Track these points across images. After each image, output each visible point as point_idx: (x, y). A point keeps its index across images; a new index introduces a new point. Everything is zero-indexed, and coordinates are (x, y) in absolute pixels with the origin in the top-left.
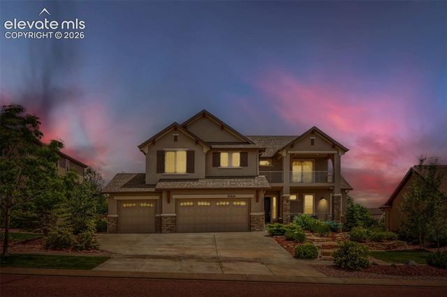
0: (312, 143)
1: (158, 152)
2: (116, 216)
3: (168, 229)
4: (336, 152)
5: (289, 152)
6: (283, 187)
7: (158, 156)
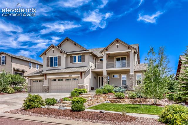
0: (118, 47)
1: (47, 58)
2: (30, 86)
3: (46, 92)
4: (130, 51)
5: (106, 53)
6: (103, 71)
7: (47, 59)
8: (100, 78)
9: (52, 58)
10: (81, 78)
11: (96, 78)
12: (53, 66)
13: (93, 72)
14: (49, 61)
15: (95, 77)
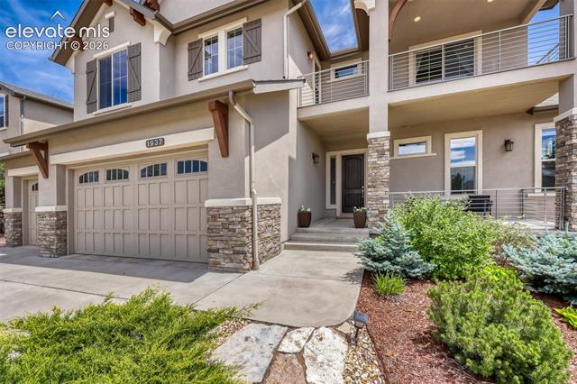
1: (89, 64)
6: (367, 109)
7: (88, 73)
8: (333, 161)
9: (105, 63)
10: (225, 152)
11: (320, 160)
12: (109, 105)
13: (305, 125)
14: (94, 80)
15: (314, 156)
